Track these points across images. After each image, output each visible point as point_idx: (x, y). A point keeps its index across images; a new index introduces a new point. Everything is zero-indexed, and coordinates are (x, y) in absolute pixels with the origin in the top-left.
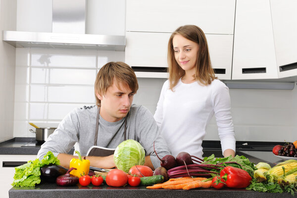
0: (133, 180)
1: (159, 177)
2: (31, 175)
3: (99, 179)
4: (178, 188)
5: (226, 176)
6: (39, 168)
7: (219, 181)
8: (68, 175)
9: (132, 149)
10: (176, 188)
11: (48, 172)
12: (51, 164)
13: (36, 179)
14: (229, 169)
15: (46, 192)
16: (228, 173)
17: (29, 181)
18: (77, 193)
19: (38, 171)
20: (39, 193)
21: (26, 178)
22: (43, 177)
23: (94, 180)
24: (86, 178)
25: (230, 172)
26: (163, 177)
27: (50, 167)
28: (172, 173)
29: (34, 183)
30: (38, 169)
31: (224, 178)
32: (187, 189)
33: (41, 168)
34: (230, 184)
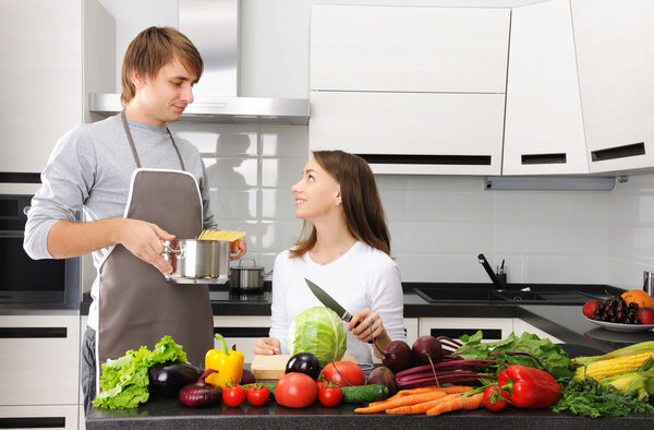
0: (328, 395)
1: (379, 389)
2: (130, 385)
3: (262, 394)
4: (417, 411)
5: (510, 385)
6: (146, 369)
7: (496, 396)
8: (201, 384)
9: (321, 327)
10: (414, 412)
11: (163, 377)
12: (169, 362)
13: (140, 392)
14: (517, 371)
15: (158, 422)
16: (515, 380)
17: (127, 397)
18: (218, 423)
19: (144, 376)
20: (144, 423)
21: (120, 390)
22: (154, 387)
23: (251, 394)
24: (237, 392)
25: (519, 377)
26: (386, 389)
27: (167, 368)
28: (404, 381)
29: (137, 400)
30: (144, 371)
31: (507, 390)
32: (436, 414)
33: (149, 369)
34: (519, 401)
